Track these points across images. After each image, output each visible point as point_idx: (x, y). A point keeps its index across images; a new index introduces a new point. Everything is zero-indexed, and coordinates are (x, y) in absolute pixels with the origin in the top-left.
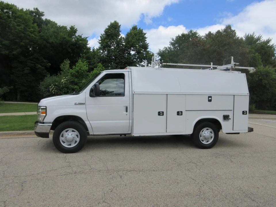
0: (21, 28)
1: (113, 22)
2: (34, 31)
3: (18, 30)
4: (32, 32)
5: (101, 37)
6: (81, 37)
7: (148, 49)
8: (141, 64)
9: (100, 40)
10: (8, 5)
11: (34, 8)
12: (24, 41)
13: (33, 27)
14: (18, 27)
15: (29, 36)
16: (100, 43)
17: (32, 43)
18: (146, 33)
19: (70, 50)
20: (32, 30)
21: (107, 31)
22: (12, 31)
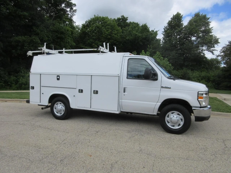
0: (109, 32)
1: (175, 14)
2: (117, 33)
3: (107, 34)
4: (116, 34)
5: (164, 29)
6: (153, 31)
7: (211, 33)
8: (203, 48)
9: (164, 32)
10: (103, 18)
11: (121, 16)
12: (110, 41)
13: (117, 30)
14: (106, 32)
15: (114, 37)
16: (163, 34)
17: (115, 42)
18: (210, 18)
19: (141, 43)
20: (116, 32)
21: (170, 23)
22: (103, 35)
